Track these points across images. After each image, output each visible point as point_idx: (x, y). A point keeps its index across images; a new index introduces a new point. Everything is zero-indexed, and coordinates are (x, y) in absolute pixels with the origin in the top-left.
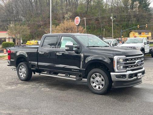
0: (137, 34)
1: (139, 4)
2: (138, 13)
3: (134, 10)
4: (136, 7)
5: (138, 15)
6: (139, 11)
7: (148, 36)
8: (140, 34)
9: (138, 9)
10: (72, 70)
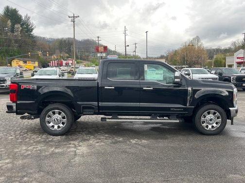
0: (21, 63)
1: (21, 28)
2: (20, 38)
3: (16, 34)
4: (18, 31)
5: (20, 40)
6: (22, 36)
7: (34, 65)
8: (25, 62)
9: (21, 33)
10: (172, 109)
